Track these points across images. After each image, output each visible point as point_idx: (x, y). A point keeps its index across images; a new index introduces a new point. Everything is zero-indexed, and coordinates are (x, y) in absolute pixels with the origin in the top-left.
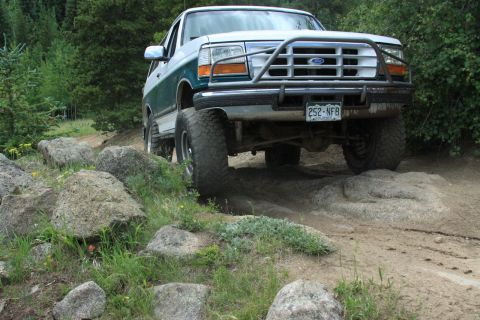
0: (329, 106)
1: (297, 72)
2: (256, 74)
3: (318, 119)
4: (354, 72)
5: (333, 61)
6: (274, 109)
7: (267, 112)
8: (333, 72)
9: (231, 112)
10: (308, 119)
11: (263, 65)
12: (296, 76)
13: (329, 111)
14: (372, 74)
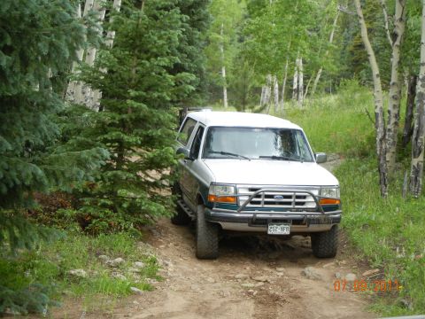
0: (282, 226)
1: (266, 203)
2: (241, 204)
3: (275, 233)
4: (303, 203)
5: (290, 197)
6: (249, 226)
7: (244, 227)
8: (290, 203)
9: (225, 225)
10: (269, 233)
11: (247, 198)
12: (266, 206)
13: (283, 229)
14: (314, 206)
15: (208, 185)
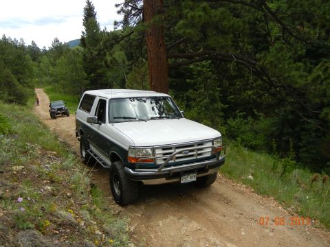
0: (191, 175)
2: (159, 163)
3: (186, 182)
4: (201, 154)
5: (193, 151)
6: (167, 179)
7: (163, 181)
8: (192, 156)
9: (146, 182)
10: (182, 182)
12: (177, 161)
13: (191, 178)
14: (209, 155)
15: (127, 148)
